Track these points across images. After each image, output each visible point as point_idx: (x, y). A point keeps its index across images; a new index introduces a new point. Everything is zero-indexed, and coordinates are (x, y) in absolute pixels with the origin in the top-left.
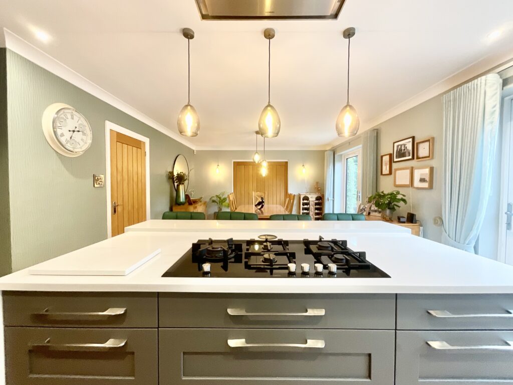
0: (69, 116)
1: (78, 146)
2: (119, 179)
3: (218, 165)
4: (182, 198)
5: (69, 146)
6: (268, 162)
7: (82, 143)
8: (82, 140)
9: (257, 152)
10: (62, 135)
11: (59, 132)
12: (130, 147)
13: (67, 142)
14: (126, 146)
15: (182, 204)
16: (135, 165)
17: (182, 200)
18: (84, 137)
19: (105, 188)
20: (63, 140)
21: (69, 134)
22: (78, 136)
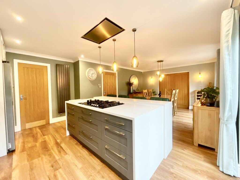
0: (91, 71)
1: (93, 77)
2: (106, 85)
3: (152, 77)
4: (132, 91)
5: (91, 78)
6: (165, 75)
7: (94, 77)
8: (94, 76)
9: (158, 70)
10: (90, 75)
11: (89, 75)
12: (110, 75)
13: (91, 77)
14: (108, 75)
15: (132, 93)
16: (112, 80)
17: (131, 92)
18: (95, 75)
19: (101, 88)
20: (90, 77)
21: (91, 75)
22: (93, 75)
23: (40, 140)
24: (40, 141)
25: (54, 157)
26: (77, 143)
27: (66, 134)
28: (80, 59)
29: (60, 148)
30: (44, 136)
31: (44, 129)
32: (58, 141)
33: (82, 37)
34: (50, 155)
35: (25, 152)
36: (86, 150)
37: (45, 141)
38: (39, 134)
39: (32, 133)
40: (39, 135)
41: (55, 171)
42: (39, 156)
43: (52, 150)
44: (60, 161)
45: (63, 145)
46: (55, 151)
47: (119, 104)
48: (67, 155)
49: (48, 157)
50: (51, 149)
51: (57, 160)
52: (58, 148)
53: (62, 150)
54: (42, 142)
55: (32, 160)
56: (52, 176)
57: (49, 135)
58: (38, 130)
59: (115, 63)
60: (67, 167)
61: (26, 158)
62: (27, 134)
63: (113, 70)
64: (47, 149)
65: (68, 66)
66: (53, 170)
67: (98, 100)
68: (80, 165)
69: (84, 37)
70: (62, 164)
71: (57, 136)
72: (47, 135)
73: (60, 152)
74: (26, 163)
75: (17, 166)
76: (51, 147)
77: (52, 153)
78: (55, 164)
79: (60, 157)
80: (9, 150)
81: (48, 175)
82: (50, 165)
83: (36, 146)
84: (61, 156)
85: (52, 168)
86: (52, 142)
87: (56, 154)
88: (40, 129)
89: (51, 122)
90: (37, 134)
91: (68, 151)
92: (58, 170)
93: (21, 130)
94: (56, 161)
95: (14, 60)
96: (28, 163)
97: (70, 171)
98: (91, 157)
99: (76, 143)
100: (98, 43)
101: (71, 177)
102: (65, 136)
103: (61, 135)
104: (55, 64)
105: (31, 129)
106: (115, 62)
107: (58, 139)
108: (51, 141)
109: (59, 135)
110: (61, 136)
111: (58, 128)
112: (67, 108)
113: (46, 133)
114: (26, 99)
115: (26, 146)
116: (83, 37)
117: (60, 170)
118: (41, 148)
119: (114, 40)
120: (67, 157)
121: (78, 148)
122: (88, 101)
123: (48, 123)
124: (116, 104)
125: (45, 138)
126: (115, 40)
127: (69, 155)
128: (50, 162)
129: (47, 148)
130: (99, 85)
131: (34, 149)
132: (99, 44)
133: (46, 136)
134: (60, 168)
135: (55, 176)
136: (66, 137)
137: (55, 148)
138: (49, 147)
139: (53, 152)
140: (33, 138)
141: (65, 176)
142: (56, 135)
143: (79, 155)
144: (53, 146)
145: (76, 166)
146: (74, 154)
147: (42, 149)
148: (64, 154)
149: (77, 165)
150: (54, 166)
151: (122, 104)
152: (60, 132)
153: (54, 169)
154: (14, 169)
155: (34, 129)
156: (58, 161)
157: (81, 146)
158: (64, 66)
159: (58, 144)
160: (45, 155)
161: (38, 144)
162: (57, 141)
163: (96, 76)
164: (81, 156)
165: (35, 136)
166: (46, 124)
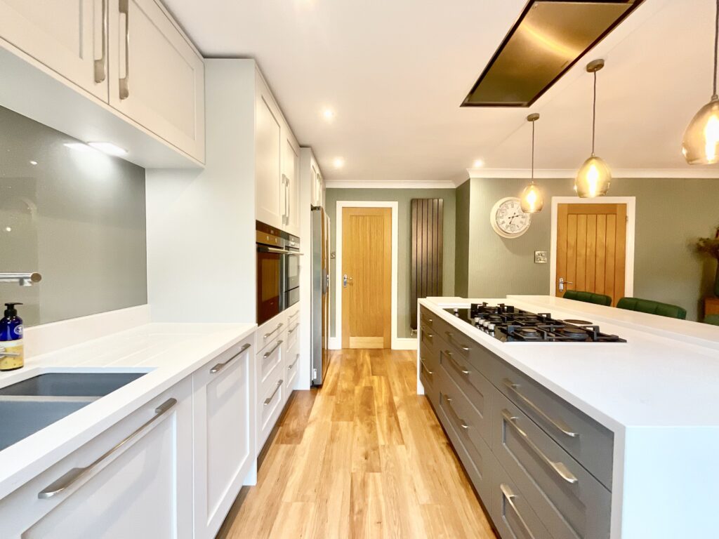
0: (510, 206)
1: (517, 228)
5: (508, 230)
7: (520, 225)
8: (521, 222)
10: (503, 222)
11: (500, 223)
12: (592, 216)
13: (507, 227)
14: (584, 216)
16: (599, 236)
18: (523, 220)
19: (548, 264)
20: (503, 226)
21: (507, 222)
22: (516, 221)
23: (364, 383)
24: (363, 385)
25: (376, 438)
26: (437, 425)
27: (415, 389)
28: (472, 176)
29: (393, 418)
30: (373, 375)
31: (378, 359)
32: (396, 399)
33: (464, 105)
34: (371, 426)
35: (334, 397)
36: (454, 460)
37: (371, 389)
38: (365, 367)
39: (355, 360)
40: (365, 371)
41: (367, 471)
42: (352, 419)
43: (376, 417)
44: (385, 452)
45: (402, 415)
46: (382, 421)
47: (593, 335)
48: (403, 447)
49: (365, 429)
50: (376, 413)
51: (380, 447)
52: (391, 416)
53: (396, 426)
54: (366, 387)
55: (339, 419)
56: (359, 479)
57: (382, 377)
58: (368, 358)
59: (594, 161)
60: (394, 478)
61: (332, 411)
62: (347, 360)
63: (581, 194)
64: (368, 410)
65: (441, 200)
66: (364, 467)
67: (511, 309)
68: (424, 497)
69: (471, 102)
70: (387, 464)
71: (397, 386)
72: (380, 375)
73: (390, 429)
74: (329, 419)
75: (316, 419)
76: (378, 407)
77: (375, 424)
78: (372, 453)
79: (387, 443)
80: (313, 382)
81: (353, 471)
82: (363, 449)
83: (353, 392)
84: (390, 440)
85: (363, 459)
86: (383, 396)
87: (383, 432)
88: (371, 356)
89: (394, 347)
90: (362, 365)
91: (409, 437)
92: (373, 471)
93: (342, 349)
94: (376, 448)
95: (337, 202)
96: (331, 423)
97: (397, 494)
98: (463, 491)
99: (434, 423)
100: (526, 103)
101: (394, 511)
102: (414, 393)
103: (405, 387)
104: (409, 201)
105: (357, 351)
106: (596, 158)
107: (396, 395)
108: (381, 392)
109: (400, 385)
110: (404, 390)
111: (404, 367)
112: (421, 319)
113: (378, 369)
114: (351, 284)
115: (339, 384)
116: (466, 102)
117: (377, 475)
118: (359, 402)
119: (595, 67)
120: (400, 449)
121: (435, 442)
122: (474, 306)
123: (388, 348)
124: (575, 336)
125: (373, 381)
126: (598, 63)
127: (407, 448)
128: (366, 443)
129: (370, 408)
130: (537, 253)
131: (349, 398)
132: (529, 105)
133: (376, 378)
134: (379, 471)
135: (364, 484)
136: (416, 397)
137: (384, 414)
138: (374, 405)
139: (377, 422)
140: (355, 372)
141: (382, 498)
142: (396, 382)
143: (431, 463)
144: (382, 406)
145: (415, 490)
146: (421, 452)
147: (362, 403)
148: (397, 441)
149: (417, 488)
150: (369, 458)
151: (614, 339)
152: (406, 377)
153: (367, 464)
154: (310, 423)
155: (362, 352)
156: (381, 450)
157: (444, 440)
158: (430, 201)
159: (392, 408)
160: (361, 420)
161: (358, 390)
162: (392, 400)
163: (528, 224)
164: (436, 469)
165: (359, 369)
166: (385, 349)
